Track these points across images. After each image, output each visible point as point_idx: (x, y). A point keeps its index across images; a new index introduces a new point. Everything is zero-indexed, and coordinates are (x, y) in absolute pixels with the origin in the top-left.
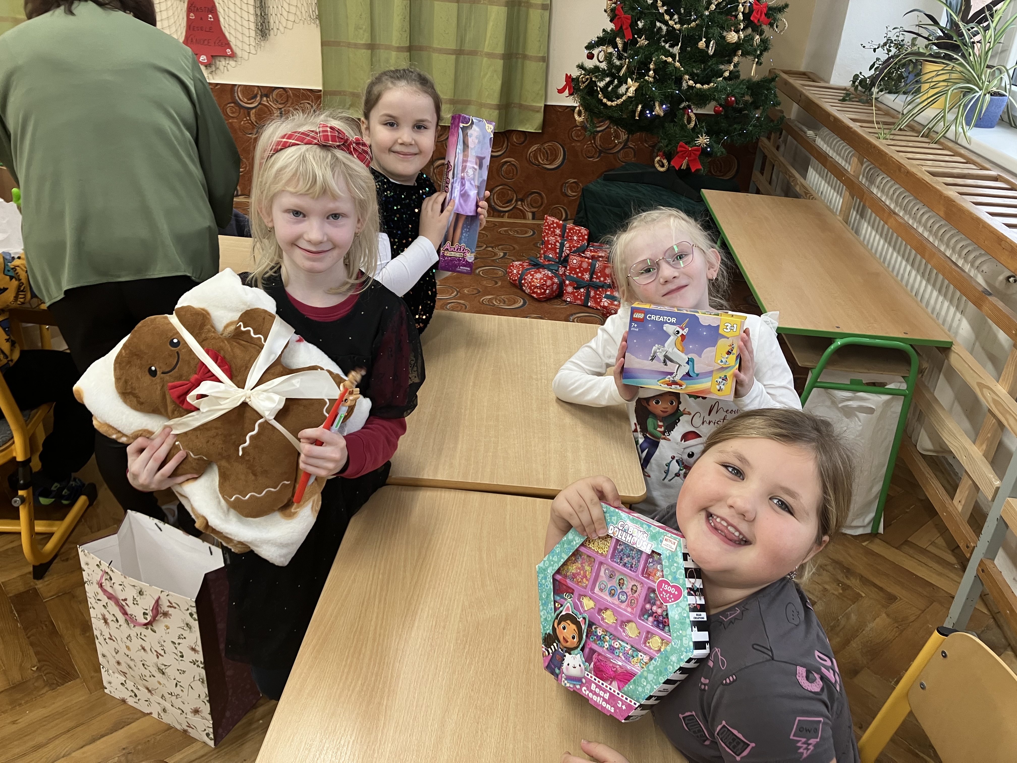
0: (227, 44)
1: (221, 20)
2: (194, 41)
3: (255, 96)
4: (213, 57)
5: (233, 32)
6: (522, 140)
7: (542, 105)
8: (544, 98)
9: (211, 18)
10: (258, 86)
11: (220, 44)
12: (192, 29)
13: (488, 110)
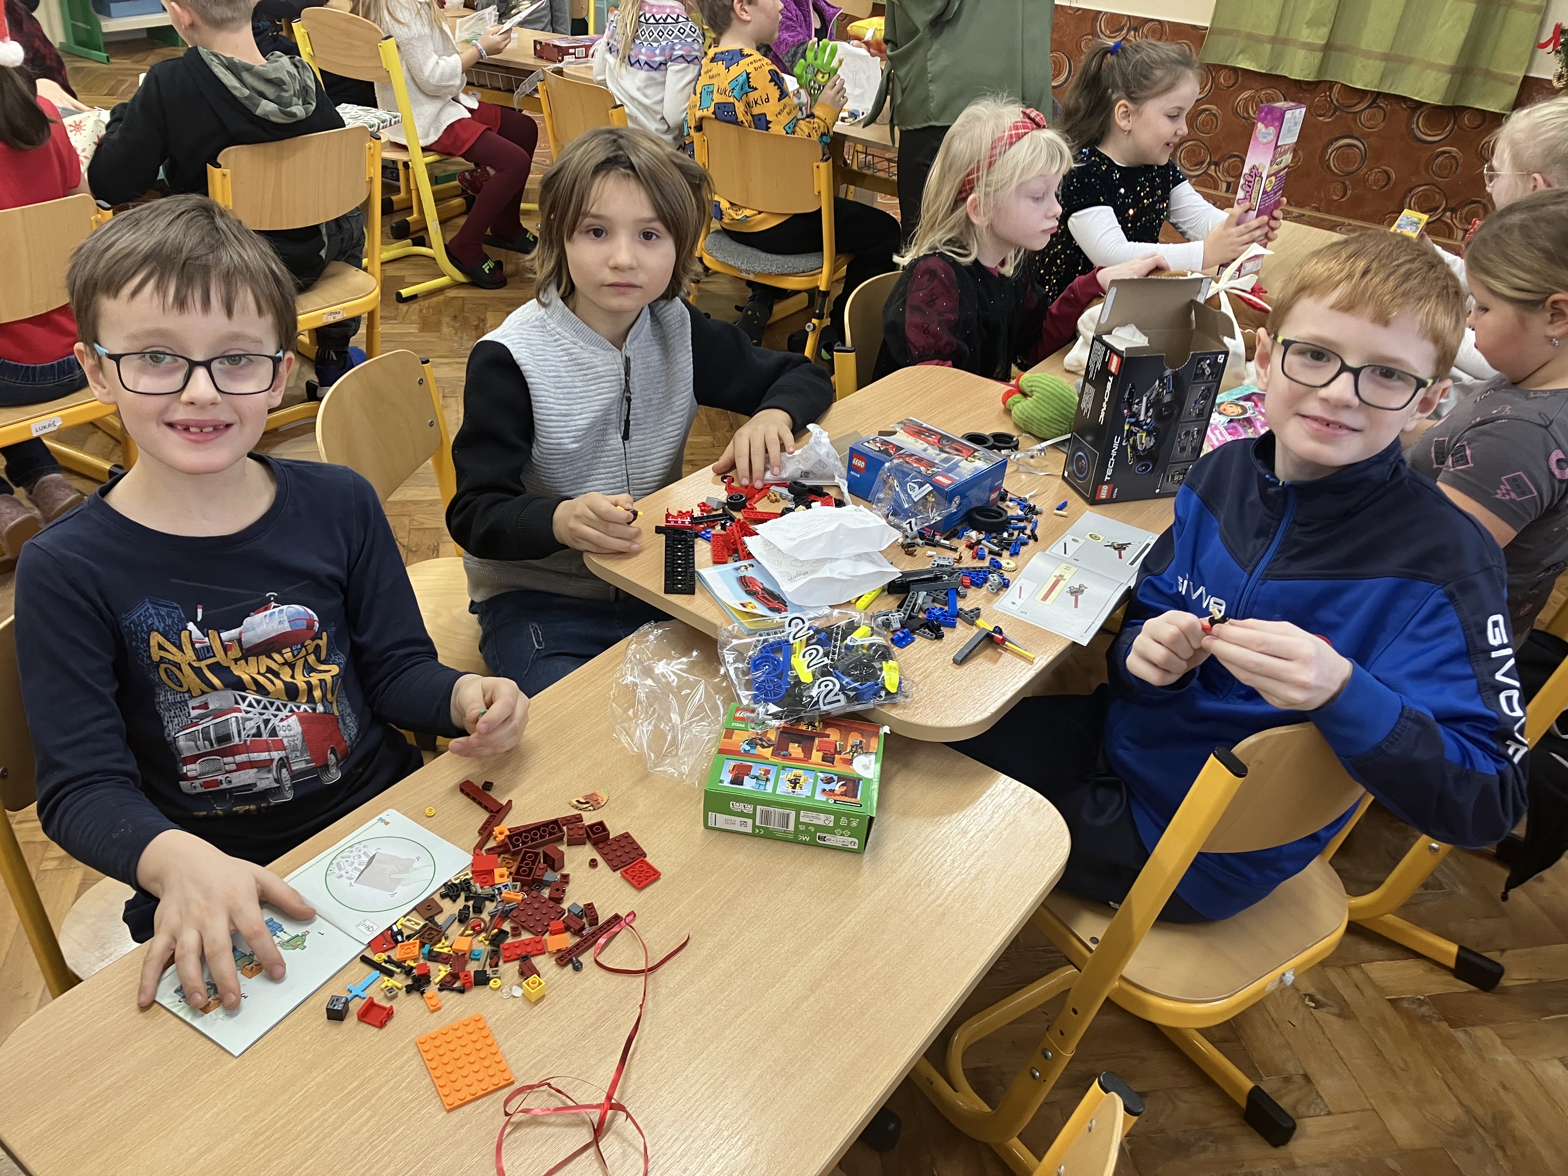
3: (1122, 29)
6: (1477, 123)
7: (1521, 75)
8: (1526, 64)
10: (1129, 17)
13: (1435, 73)
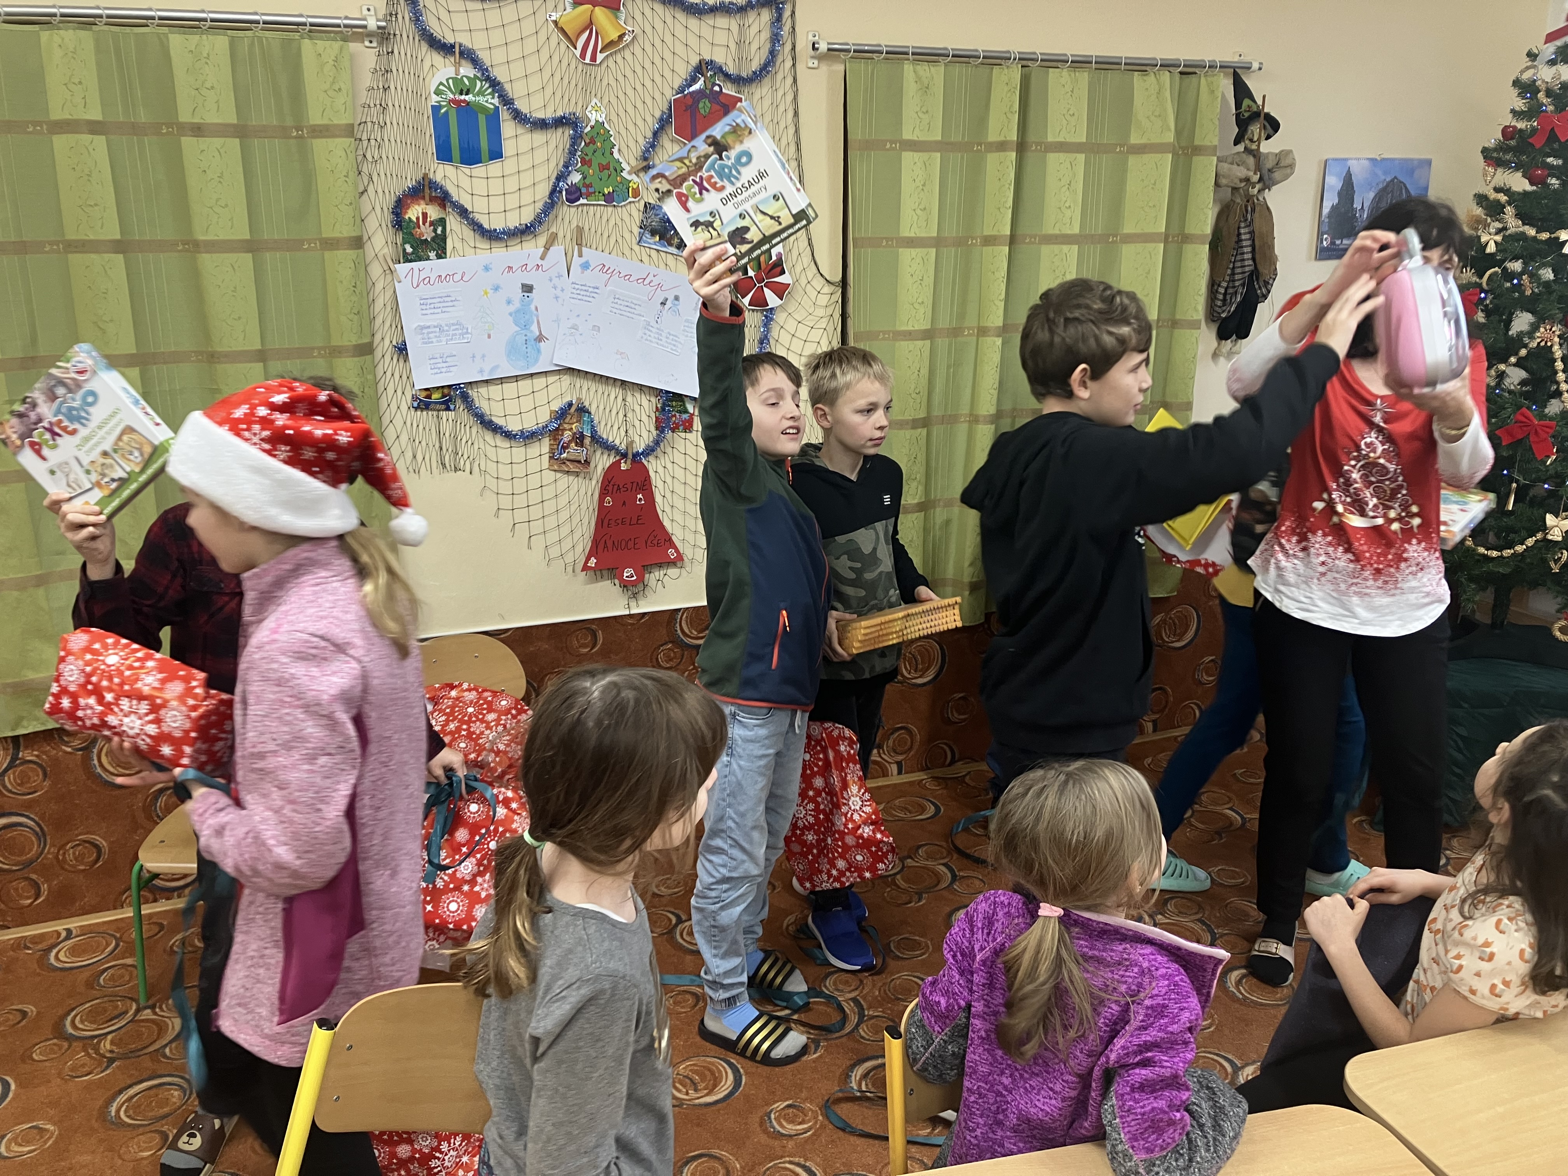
0: (668, 541)
1: (658, 499)
2: (610, 544)
4: (644, 569)
5: (678, 517)
9: (640, 500)
11: (655, 542)
12: (605, 524)
